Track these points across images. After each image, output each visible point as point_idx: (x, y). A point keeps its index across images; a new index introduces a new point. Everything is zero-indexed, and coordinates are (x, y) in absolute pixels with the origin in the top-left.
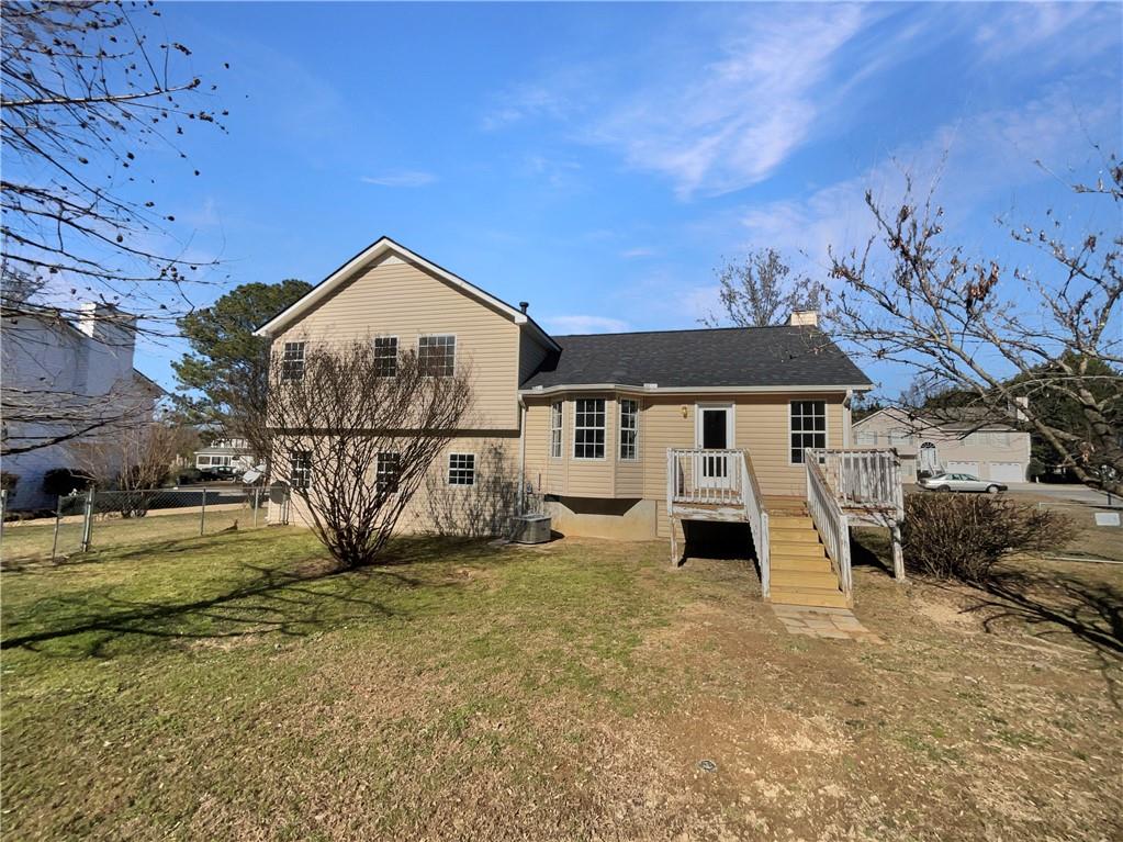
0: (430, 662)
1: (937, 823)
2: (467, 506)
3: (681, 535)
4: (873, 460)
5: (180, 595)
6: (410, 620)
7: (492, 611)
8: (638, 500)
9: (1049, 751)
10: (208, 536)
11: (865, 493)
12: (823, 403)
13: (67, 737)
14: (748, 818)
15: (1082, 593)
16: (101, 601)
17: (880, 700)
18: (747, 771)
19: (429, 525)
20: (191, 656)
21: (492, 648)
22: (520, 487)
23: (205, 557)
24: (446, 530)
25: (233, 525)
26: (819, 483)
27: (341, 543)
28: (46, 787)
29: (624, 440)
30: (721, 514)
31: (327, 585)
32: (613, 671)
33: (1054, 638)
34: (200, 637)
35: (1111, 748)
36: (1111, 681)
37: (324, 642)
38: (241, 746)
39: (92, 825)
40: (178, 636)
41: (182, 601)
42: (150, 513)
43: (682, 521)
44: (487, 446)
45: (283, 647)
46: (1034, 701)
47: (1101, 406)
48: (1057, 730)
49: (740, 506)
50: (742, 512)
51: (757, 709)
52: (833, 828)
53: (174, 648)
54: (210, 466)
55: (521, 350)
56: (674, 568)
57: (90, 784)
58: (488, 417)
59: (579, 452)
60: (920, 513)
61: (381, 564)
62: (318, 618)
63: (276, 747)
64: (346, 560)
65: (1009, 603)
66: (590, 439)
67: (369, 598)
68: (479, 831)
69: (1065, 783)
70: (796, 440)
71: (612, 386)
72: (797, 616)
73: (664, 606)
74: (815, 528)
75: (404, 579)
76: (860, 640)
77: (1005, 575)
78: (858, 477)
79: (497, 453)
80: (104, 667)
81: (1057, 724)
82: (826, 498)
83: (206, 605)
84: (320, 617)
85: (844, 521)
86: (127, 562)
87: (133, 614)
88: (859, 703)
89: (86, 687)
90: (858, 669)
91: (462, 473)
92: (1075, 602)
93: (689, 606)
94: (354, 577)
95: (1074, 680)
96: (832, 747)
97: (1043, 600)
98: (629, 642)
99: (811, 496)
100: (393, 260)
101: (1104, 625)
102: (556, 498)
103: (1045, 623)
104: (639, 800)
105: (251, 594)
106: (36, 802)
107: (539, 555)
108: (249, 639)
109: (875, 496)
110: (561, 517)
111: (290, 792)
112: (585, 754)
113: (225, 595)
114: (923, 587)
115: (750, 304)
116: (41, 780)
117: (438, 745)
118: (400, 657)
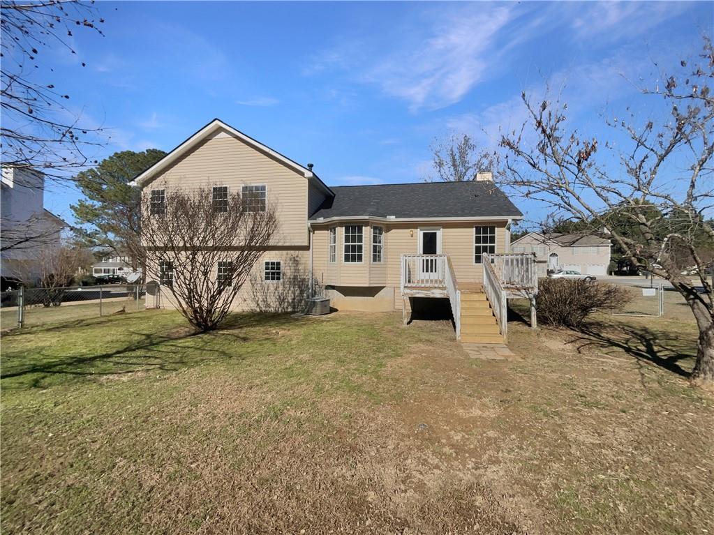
0: (257, 381)
1: (546, 447)
2: (277, 294)
3: (409, 307)
4: (522, 260)
5: (90, 351)
6: (243, 359)
7: (295, 353)
8: (384, 287)
9: (607, 409)
10: (105, 316)
11: (517, 280)
12: (495, 227)
13: (23, 432)
14: (444, 450)
15: (632, 332)
16: (36, 356)
17: (519, 389)
18: (445, 427)
19: (253, 306)
20: (101, 385)
21: (296, 372)
22: (310, 281)
23: (105, 328)
24: (263, 309)
25: (122, 309)
26: (491, 274)
27: (196, 317)
28: (13, 460)
29: (375, 251)
30: (433, 293)
31: (188, 342)
32: (369, 381)
33: (615, 355)
34: (106, 374)
35: (639, 407)
36: (643, 375)
37: (189, 374)
38: (140, 432)
39: (47, 479)
40: (91, 374)
41: (91, 354)
42: (63, 304)
43: (410, 298)
44: (289, 256)
45: (162, 377)
46: (602, 386)
47: (649, 223)
48: (613, 400)
49: (444, 288)
50: (445, 292)
51: (452, 397)
52: (491, 452)
53: (89, 380)
54: (103, 274)
55: (309, 195)
56: (405, 326)
57: (42, 457)
58: (289, 238)
59: (347, 259)
60: (547, 290)
61: (223, 329)
62: (184, 360)
63: (163, 431)
64: (199, 327)
65: (592, 338)
66: (354, 251)
67: (216, 348)
68: (291, 466)
69: (614, 424)
70: (478, 250)
71: (367, 217)
72: (477, 349)
73: (398, 346)
74: (487, 300)
75: (239, 337)
76: (510, 360)
77: (591, 324)
78: (513, 271)
79: (295, 260)
80: (43, 393)
81: (613, 396)
82: (494, 282)
83: (108, 356)
84: (185, 360)
85: (504, 295)
86: (51, 333)
87: (58, 363)
88: (508, 391)
89: (32, 405)
90: (508, 374)
91: (273, 274)
92: (628, 337)
93: (413, 346)
94: (206, 337)
95: (623, 375)
96: (492, 414)
97: (611, 336)
98: (378, 366)
99: (485, 281)
100: (223, 134)
101: (642, 348)
102: (333, 287)
103: (611, 347)
104: (384, 446)
105: (138, 349)
106: (7, 468)
107: (322, 321)
108: (139, 374)
109: (522, 281)
110: (336, 299)
111: (174, 453)
112: (353, 424)
113: (120, 350)
114: (546, 331)
115: (452, 168)
116: (8, 457)
117: (264, 425)
118: (238, 380)
